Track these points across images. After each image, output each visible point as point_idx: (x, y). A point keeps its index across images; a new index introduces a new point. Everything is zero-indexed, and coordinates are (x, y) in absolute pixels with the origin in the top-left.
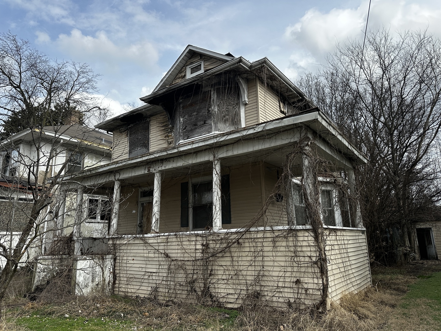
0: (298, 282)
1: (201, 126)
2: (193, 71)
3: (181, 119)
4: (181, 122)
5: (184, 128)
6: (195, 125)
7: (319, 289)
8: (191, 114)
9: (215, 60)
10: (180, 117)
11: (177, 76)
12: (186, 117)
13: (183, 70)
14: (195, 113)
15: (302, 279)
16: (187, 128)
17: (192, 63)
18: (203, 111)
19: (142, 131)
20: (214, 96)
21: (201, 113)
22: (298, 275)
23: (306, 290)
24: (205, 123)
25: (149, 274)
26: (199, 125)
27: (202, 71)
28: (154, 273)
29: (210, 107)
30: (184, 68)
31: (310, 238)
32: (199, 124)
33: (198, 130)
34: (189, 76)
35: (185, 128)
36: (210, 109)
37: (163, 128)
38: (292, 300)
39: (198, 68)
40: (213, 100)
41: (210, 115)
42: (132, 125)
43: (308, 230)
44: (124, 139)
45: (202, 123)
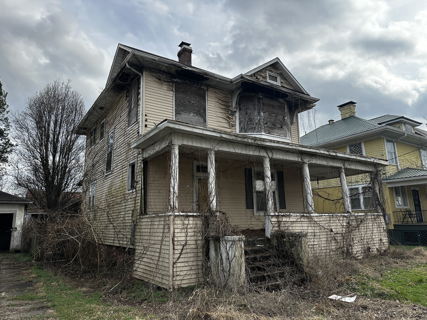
0: (381, 240)
1: (279, 128)
2: (271, 77)
3: (262, 114)
4: (262, 116)
5: (265, 122)
6: (275, 125)
7: (387, 242)
8: (271, 114)
10: (261, 111)
11: (260, 73)
14: (274, 115)
16: (267, 124)
17: (271, 71)
19: (197, 96)
20: (286, 110)
21: (279, 118)
22: (380, 236)
23: (383, 243)
24: (282, 127)
26: (277, 127)
27: (278, 83)
29: (285, 117)
30: (265, 70)
31: (383, 219)
33: (276, 130)
34: (268, 80)
37: (224, 107)
38: (379, 249)
39: (275, 79)
40: (286, 112)
41: (284, 122)
42: (179, 81)
43: (382, 215)
44: (165, 91)
45: (280, 126)
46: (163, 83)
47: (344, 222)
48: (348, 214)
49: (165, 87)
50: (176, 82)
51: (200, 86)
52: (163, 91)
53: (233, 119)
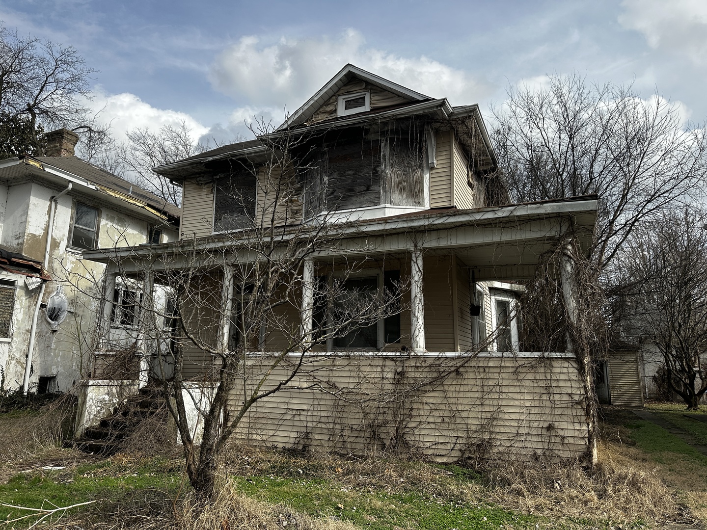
0: (550, 428)
1: (361, 193)
2: (349, 105)
3: (326, 179)
4: (325, 183)
5: (330, 192)
6: (351, 190)
7: (583, 438)
8: (344, 172)
9: (391, 95)
10: (324, 174)
11: (321, 110)
12: (335, 175)
13: (331, 101)
14: (351, 172)
15: (556, 424)
16: (335, 193)
17: (348, 93)
18: (365, 170)
19: (243, 187)
20: (386, 150)
21: (362, 173)
22: (549, 418)
23: (563, 438)
24: (368, 189)
25: (294, 412)
26: (357, 191)
27: (366, 108)
28: (303, 410)
29: (378, 166)
30: (334, 98)
31: (571, 370)
32: (357, 189)
33: (355, 199)
34: (342, 112)
35: (332, 193)
36: (378, 169)
38: (539, 452)
39: (360, 102)
40: (384, 156)
41: (377, 177)
42: (223, 176)
43: (569, 359)
44: (205, 196)
45: (363, 188)
46: (202, 188)
47: (387, 369)
48: (398, 354)
49: (205, 192)
50: (217, 179)
52: (203, 197)
53: (298, 201)
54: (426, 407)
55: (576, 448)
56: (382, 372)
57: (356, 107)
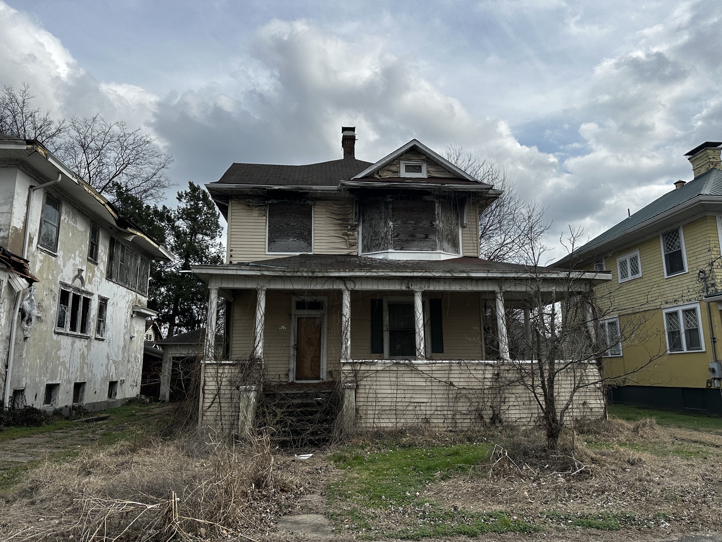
0: (584, 403)
1: (421, 240)
2: (409, 169)
3: (391, 223)
4: (390, 227)
5: (395, 234)
6: (413, 236)
7: (602, 408)
8: (407, 221)
9: (443, 170)
10: (389, 220)
11: (386, 168)
12: (399, 222)
13: (394, 162)
14: (412, 222)
15: (588, 401)
16: (400, 236)
17: (409, 160)
18: (424, 222)
19: (298, 216)
20: (438, 210)
21: (422, 224)
22: (584, 398)
23: (591, 409)
24: (426, 237)
25: (416, 404)
27: (423, 175)
28: (423, 403)
29: (434, 221)
30: (397, 160)
31: (595, 370)
32: (418, 236)
33: (416, 243)
34: (403, 174)
35: (397, 236)
36: (434, 223)
37: (340, 222)
38: (579, 418)
39: (418, 169)
40: (438, 213)
41: (432, 229)
42: (275, 202)
43: (593, 363)
44: (256, 218)
45: (422, 236)
46: (253, 210)
47: (487, 372)
48: (495, 362)
49: (256, 213)
50: (270, 204)
51: (305, 201)
52: (254, 218)
53: (353, 235)
54: (513, 396)
55: (599, 414)
56: (484, 374)
57: (414, 172)
